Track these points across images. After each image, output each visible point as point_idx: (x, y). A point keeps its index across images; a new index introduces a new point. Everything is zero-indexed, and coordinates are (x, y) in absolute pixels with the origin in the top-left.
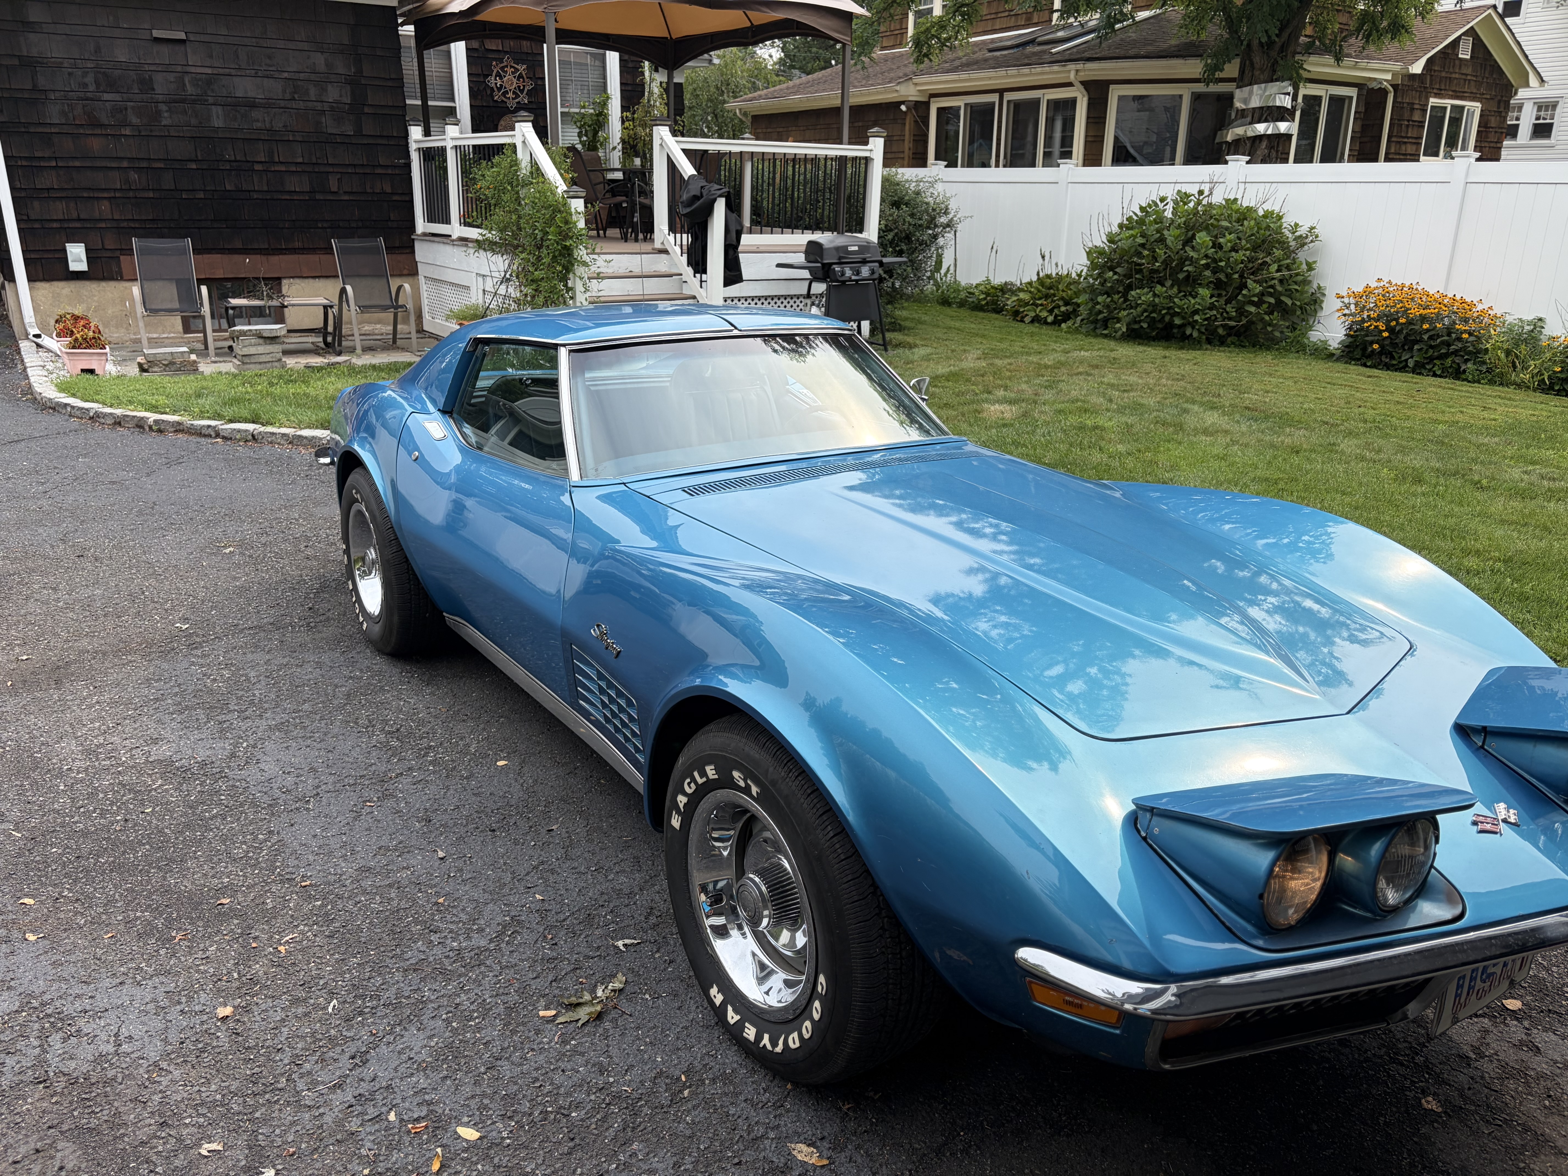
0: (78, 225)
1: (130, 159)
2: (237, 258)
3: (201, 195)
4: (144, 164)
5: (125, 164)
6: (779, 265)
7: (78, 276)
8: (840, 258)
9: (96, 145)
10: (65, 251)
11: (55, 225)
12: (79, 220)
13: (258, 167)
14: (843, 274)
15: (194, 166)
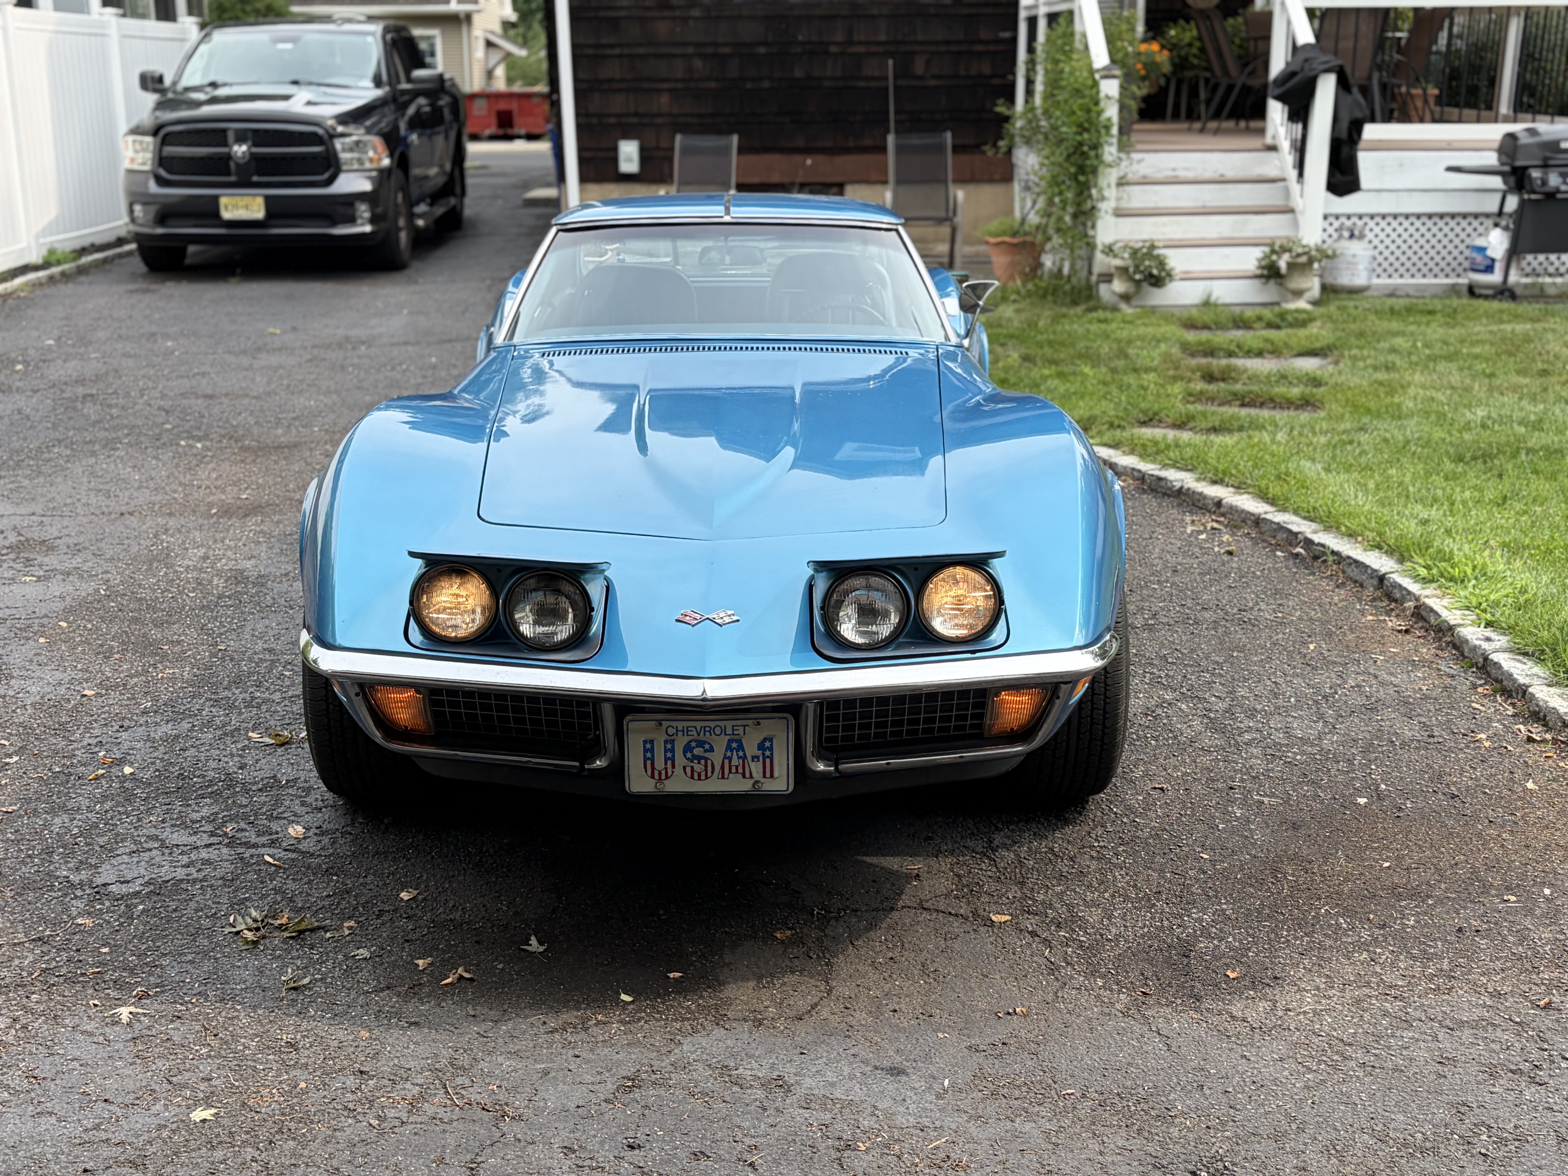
0: (634, 120)
1: (697, 45)
2: (797, 158)
3: (766, 84)
4: (709, 50)
5: (690, 50)
6: (1450, 169)
7: (628, 178)
8: (1546, 159)
9: (662, 29)
10: (615, 149)
11: (612, 120)
12: (636, 114)
13: (833, 49)
14: (1544, 182)
15: (762, 50)
